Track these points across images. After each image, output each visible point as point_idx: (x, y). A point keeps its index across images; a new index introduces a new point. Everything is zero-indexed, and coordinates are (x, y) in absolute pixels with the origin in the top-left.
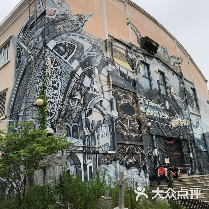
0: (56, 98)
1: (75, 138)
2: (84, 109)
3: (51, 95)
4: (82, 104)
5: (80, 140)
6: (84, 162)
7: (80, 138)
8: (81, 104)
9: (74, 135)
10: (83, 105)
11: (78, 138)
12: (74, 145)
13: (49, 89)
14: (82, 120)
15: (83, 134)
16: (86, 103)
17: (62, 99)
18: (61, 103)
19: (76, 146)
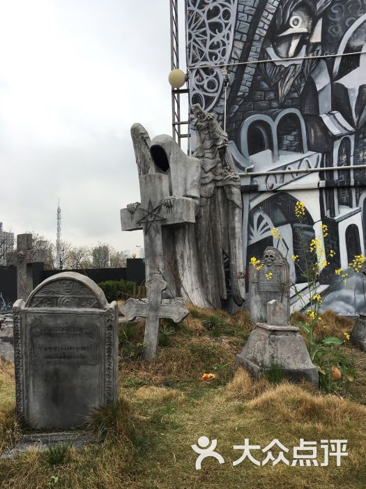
0: (220, 55)
1: (287, 150)
2: (324, 59)
3: (206, 50)
4: (316, 44)
5: (310, 153)
6: (327, 213)
7: (310, 149)
8: (311, 47)
9: (286, 142)
10: (319, 48)
11: (299, 149)
12: (287, 170)
13: (197, 36)
14: (316, 94)
15: (319, 134)
16: (332, 38)
17: (239, 52)
18: (237, 63)
19: (292, 173)
